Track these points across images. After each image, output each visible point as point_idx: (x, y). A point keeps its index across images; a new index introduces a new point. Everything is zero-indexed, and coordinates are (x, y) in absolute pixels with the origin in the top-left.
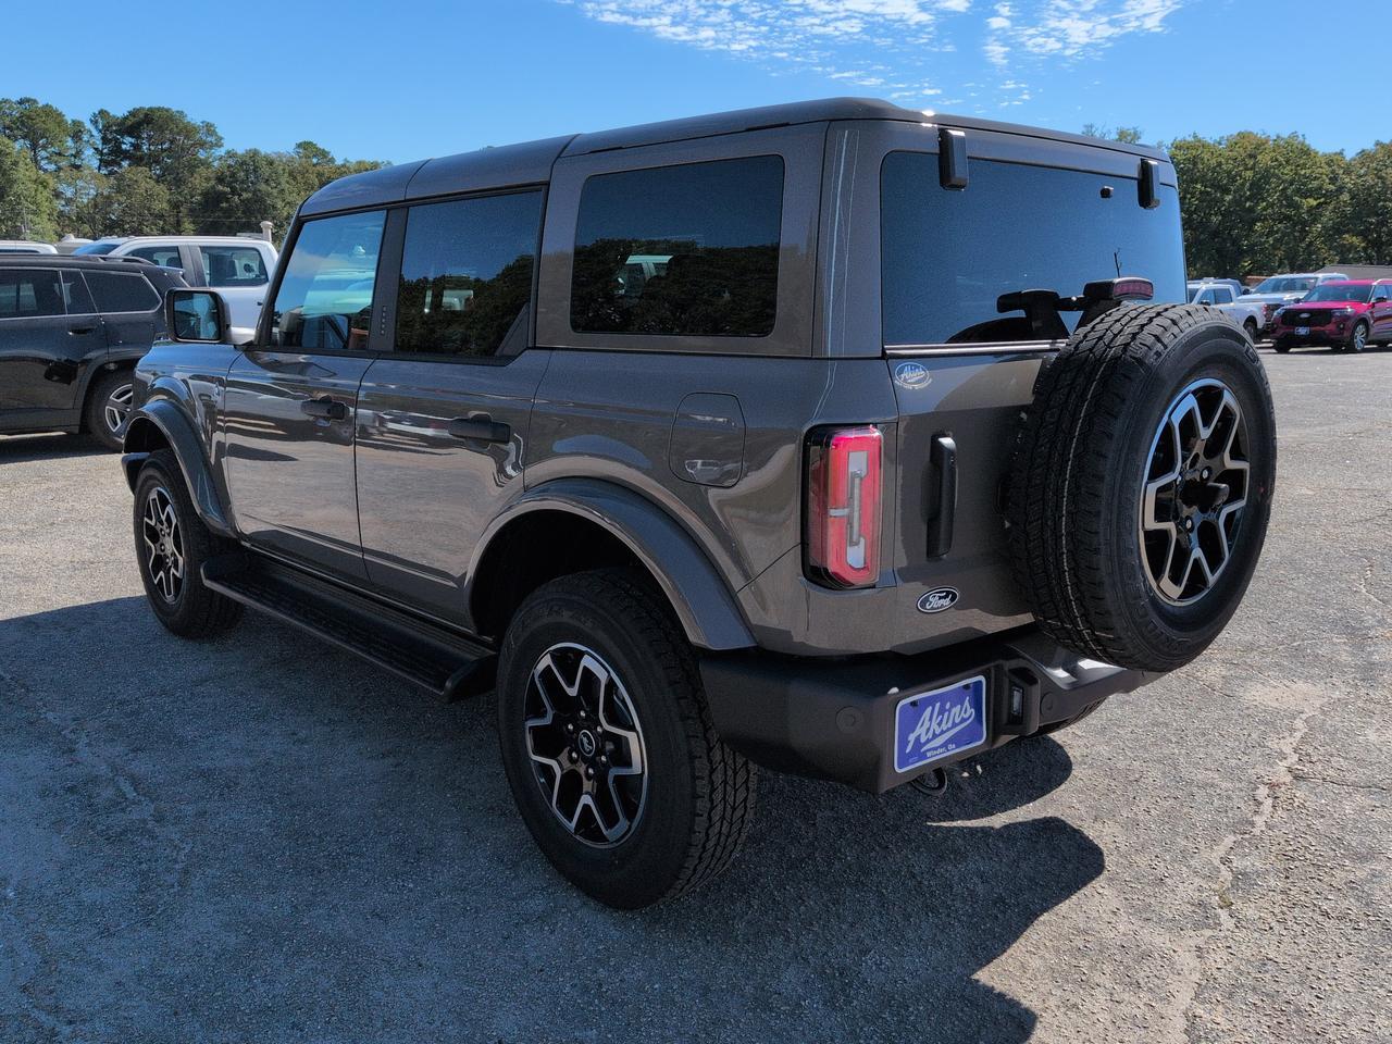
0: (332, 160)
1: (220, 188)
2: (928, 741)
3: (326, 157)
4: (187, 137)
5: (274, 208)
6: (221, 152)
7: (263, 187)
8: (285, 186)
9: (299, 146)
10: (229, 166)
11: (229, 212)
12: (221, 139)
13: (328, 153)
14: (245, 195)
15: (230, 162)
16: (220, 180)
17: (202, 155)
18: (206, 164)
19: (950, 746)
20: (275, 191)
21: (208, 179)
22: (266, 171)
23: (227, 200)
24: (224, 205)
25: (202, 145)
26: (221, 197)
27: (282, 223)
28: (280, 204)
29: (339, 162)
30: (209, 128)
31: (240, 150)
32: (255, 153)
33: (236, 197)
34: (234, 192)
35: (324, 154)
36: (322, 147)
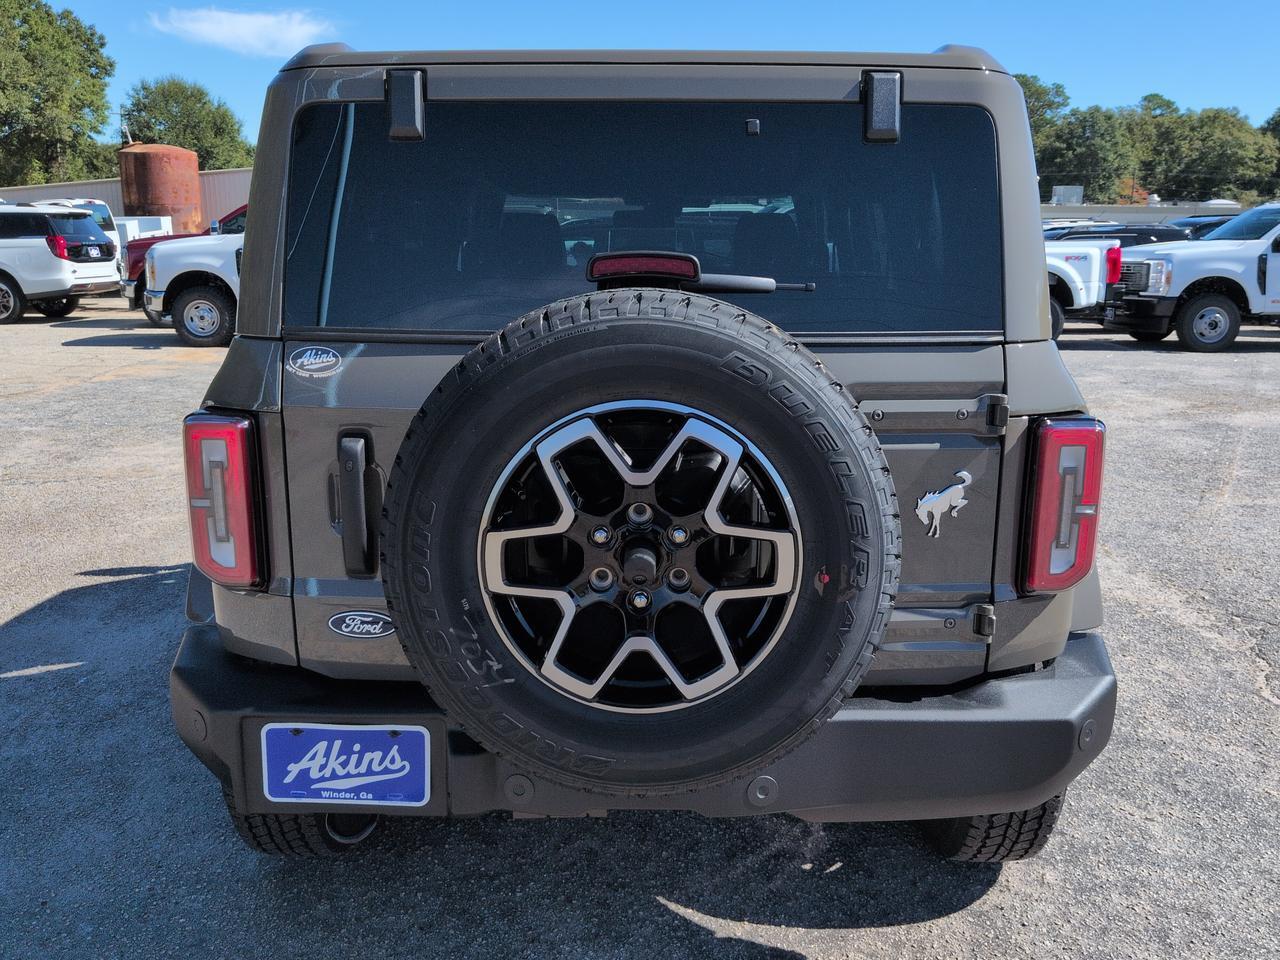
0: (1176, 110)
1: (1058, 144)
2: (323, 779)
3: (1169, 107)
4: (1037, 99)
5: (1105, 160)
6: (1066, 111)
7: (1098, 141)
8: (1119, 139)
9: (1146, 99)
10: (1070, 123)
11: (1061, 167)
12: (1069, 98)
13: (1173, 103)
14: (1079, 150)
15: (1073, 120)
16: (1059, 137)
17: (1049, 115)
18: (1051, 123)
19: (363, 795)
20: (1108, 145)
21: (1048, 137)
22: (1102, 125)
23: (1062, 156)
24: (1058, 160)
25: (1050, 105)
26: (1057, 152)
27: (1110, 174)
28: (1111, 157)
29: (1182, 111)
30: (1059, 90)
31: (1083, 108)
32: (1097, 109)
33: (1071, 152)
34: (1070, 147)
35: (1169, 104)
36: (1167, 98)
